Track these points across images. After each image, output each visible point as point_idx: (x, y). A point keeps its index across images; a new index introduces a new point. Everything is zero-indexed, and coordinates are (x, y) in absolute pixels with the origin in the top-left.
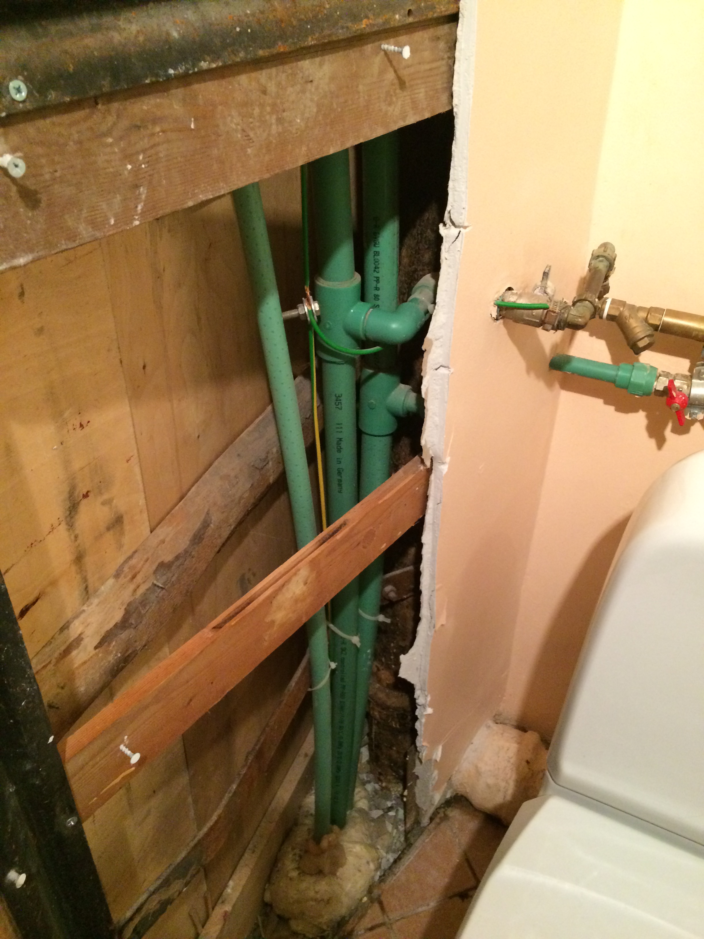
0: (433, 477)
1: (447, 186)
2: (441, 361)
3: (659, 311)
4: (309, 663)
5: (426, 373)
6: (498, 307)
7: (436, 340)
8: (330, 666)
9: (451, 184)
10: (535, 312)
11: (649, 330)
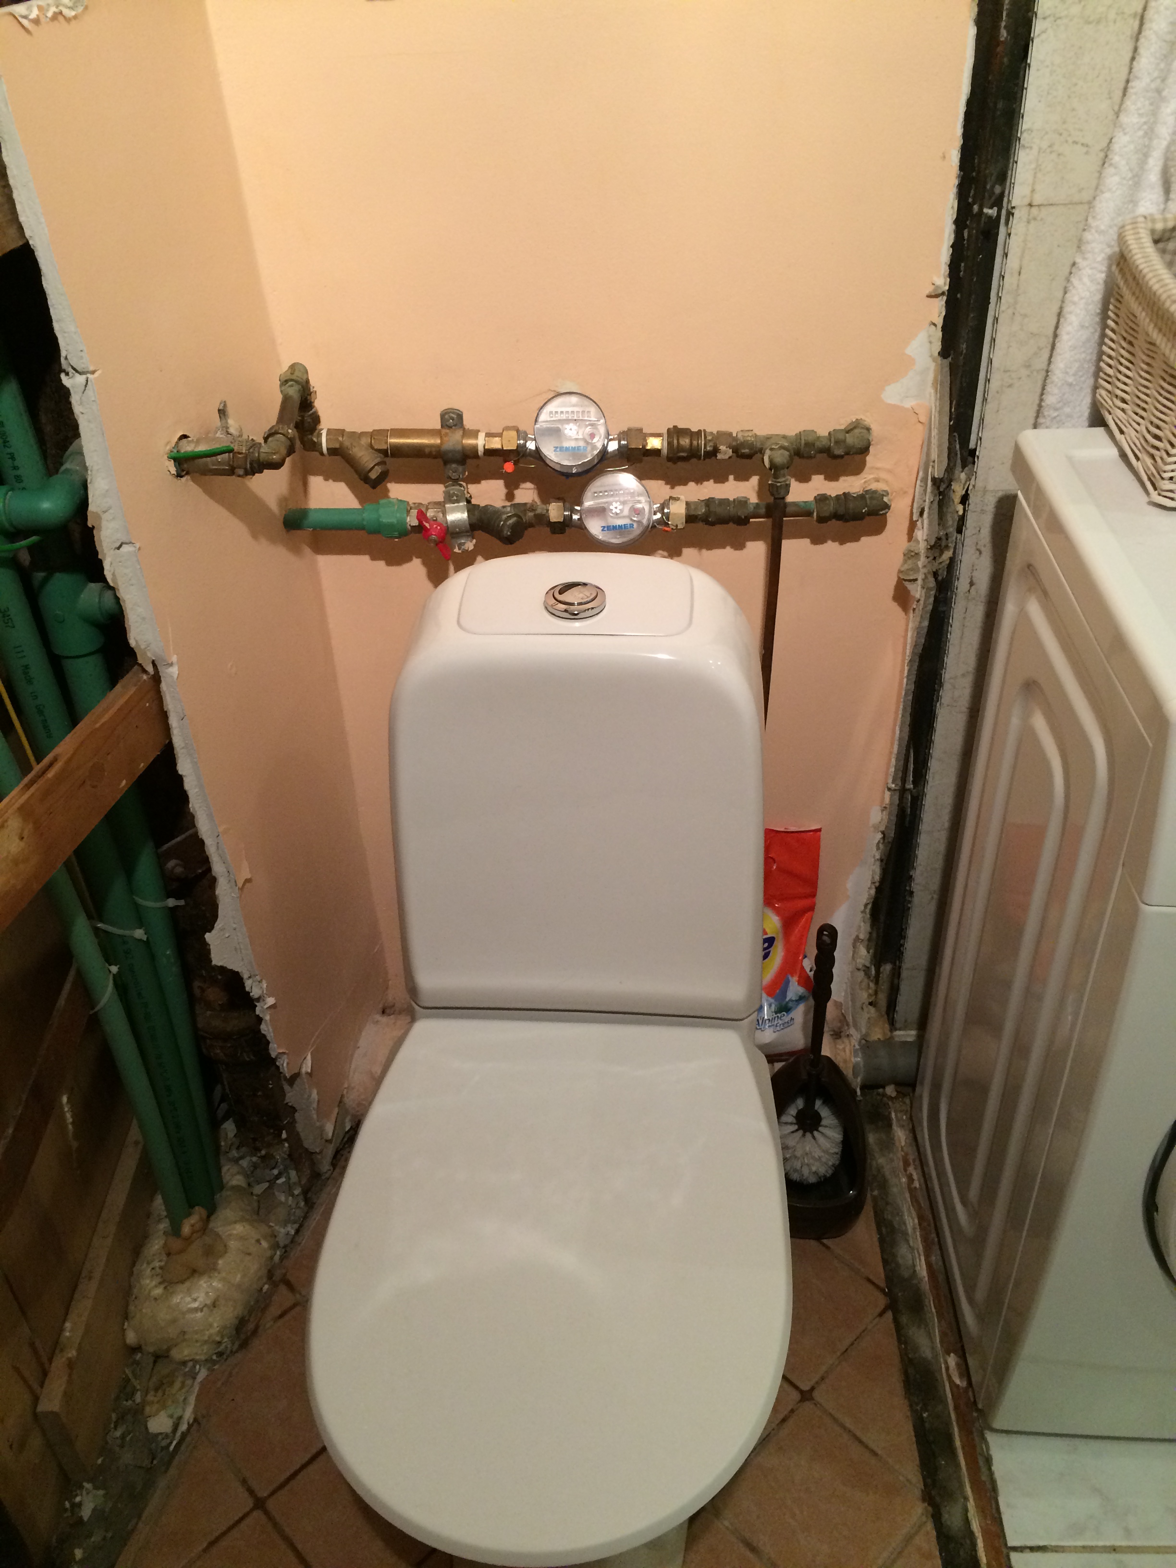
0: (164, 686)
1: (52, 329)
2: (121, 537)
3: (382, 433)
4: (79, 974)
5: (105, 555)
6: (175, 461)
7: (105, 512)
8: (110, 972)
9: (56, 326)
10: (219, 458)
11: (376, 458)
